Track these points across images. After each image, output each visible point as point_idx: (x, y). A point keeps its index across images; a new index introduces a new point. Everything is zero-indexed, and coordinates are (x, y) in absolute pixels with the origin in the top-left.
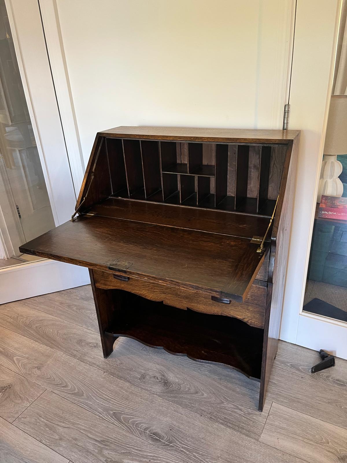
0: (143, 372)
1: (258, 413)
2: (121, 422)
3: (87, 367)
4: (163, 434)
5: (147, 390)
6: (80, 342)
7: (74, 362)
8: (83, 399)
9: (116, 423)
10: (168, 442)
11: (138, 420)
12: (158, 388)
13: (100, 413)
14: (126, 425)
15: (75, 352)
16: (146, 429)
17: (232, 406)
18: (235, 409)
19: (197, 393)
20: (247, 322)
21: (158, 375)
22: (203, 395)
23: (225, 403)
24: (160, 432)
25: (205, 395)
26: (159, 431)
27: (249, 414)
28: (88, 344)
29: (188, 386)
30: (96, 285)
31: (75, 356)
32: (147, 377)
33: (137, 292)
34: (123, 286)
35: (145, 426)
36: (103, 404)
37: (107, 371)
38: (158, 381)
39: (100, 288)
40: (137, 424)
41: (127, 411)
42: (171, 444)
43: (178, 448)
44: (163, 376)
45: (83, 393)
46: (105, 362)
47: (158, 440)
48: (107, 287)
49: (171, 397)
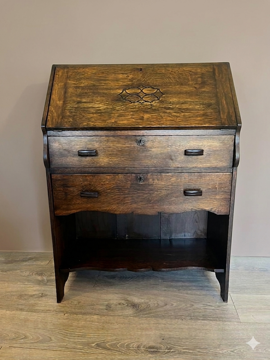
0: (106, 303)
1: (225, 303)
2: (109, 349)
3: (43, 315)
4: (158, 345)
5: (119, 316)
6: (21, 296)
7: (23, 315)
8: (53, 343)
9: (104, 352)
10: (167, 350)
11: (127, 342)
12: (130, 311)
13: (80, 349)
14: (116, 351)
15: (20, 307)
16: (138, 347)
17: (202, 305)
18: (205, 306)
19: (166, 305)
20: (215, 211)
21: (123, 302)
22: (172, 305)
23: (195, 305)
24: (154, 344)
25: (175, 304)
26: (152, 344)
27: (219, 306)
28: (32, 296)
29: (156, 302)
30: (55, 213)
31: (21, 310)
32: (112, 306)
33: (105, 208)
34: (89, 205)
35: (135, 345)
36: (79, 340)
37: (67, 313)
38: (125, 306)
39: (61, 215)
40: (127, 345)
41: (109, 338)
42: (171, 349)
43: (180, 351)
44: (127, 300)
45: (50, 338)
46: (60, 306)
47: (157, 351)
48: (69, 212)
49: (145, 314)
